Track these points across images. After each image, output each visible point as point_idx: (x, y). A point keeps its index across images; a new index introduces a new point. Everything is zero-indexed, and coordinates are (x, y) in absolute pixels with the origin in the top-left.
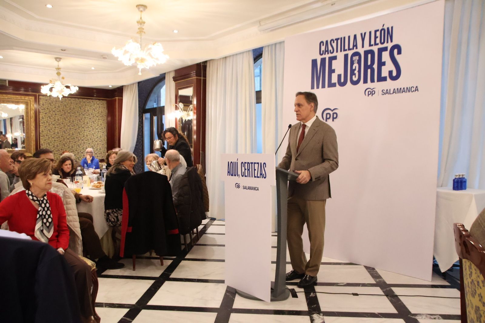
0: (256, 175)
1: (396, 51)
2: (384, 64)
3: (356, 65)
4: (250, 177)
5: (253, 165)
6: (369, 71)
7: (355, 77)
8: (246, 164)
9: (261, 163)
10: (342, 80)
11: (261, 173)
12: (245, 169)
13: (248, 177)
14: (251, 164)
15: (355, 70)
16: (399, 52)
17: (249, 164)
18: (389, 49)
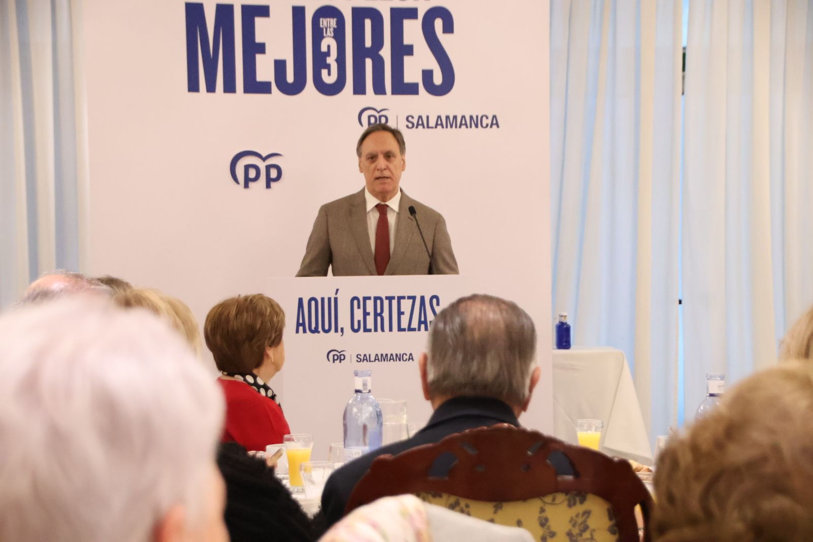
0: (404, 325)
1: (438, 24)
2: (409, 50)
3: (329, 42)
4: (383, 330)
5: (395, 302)
6: (369, 63)
7: (329, 74)
8: (368, 302)
9: (422, 298)
10: (290, 78)
11: (423, 319)
12: (366, 314)
13: (376, 330)
14: (386, 303)
15: (328, 54)
16: (449, 28)
17: (379, 302)
18: (421, 14)
